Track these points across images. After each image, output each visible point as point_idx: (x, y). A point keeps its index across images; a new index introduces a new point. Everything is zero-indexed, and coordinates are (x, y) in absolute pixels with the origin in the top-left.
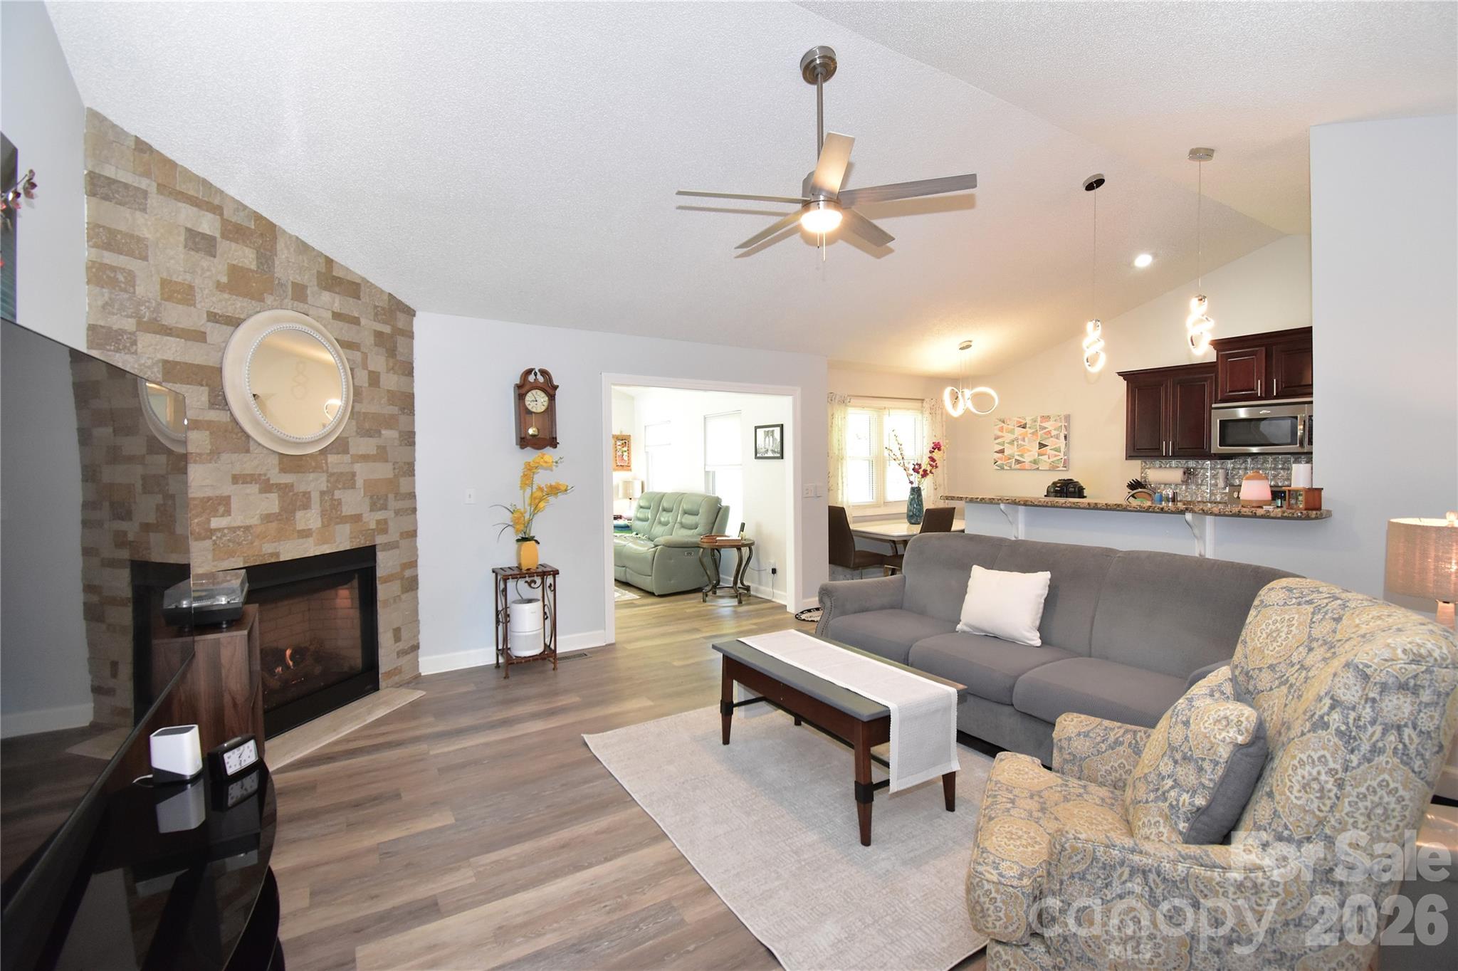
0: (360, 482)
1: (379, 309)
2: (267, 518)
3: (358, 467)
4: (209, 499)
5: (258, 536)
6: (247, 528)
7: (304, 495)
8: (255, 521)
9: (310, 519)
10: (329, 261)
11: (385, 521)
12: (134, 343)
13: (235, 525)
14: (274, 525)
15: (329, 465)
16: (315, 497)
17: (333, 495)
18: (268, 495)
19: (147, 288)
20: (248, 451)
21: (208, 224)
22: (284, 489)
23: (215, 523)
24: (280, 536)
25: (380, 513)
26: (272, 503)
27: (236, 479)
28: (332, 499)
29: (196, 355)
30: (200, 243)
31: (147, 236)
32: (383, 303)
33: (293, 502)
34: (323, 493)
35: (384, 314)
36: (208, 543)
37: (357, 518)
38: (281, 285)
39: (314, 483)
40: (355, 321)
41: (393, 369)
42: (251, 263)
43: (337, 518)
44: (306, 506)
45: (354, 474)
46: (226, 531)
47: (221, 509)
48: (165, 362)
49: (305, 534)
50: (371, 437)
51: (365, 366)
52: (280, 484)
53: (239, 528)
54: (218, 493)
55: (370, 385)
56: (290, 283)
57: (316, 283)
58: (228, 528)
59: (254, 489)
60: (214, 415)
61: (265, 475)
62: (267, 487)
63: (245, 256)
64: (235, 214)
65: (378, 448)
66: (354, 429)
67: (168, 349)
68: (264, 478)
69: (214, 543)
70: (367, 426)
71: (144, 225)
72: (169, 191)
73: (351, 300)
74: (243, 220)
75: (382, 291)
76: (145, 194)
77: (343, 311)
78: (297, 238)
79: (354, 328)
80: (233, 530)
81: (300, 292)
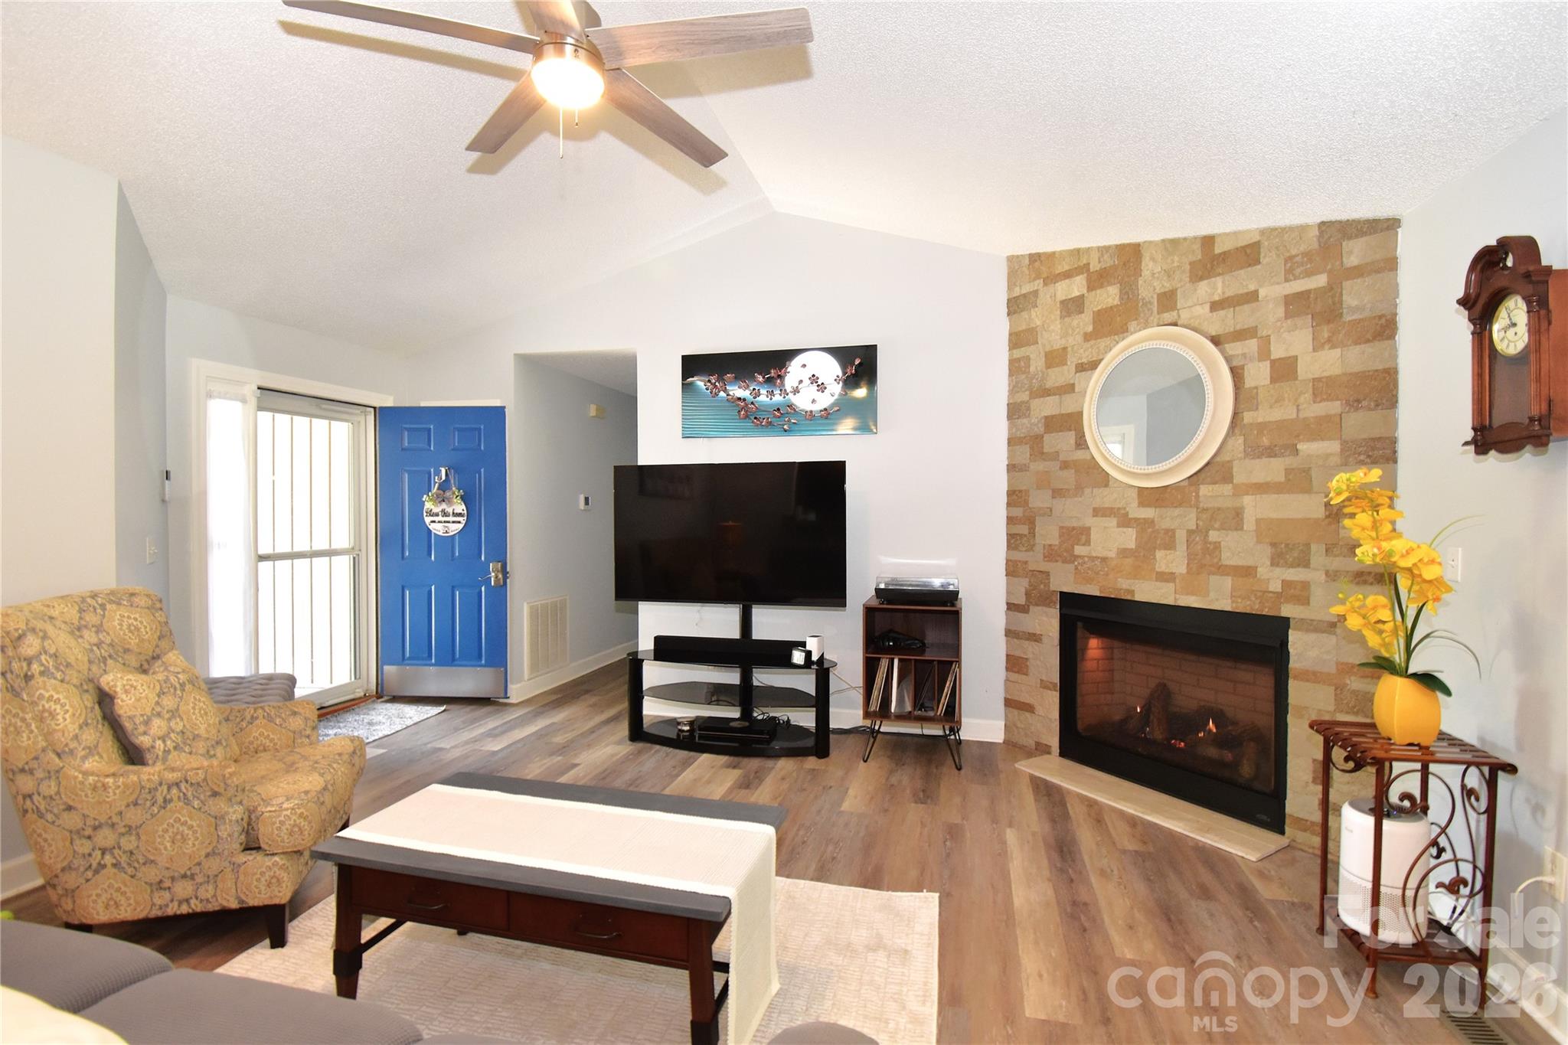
0: (1249, 524)
1: (1298, 259)
2: (1124, 553)
3: (1248, 501)
4: (1074, 528)
5: (1113, 570)
6: (1104, 560)
7: (1165, 534)
8: (1112, 554)
9: (1173, 561)
10: (1208, 241)
11: (1305, 585)
12: (1028, 409)
13: (1094, 555)
14: (1129, 561)
15: (1201, 499)
16: (1181, 536)
17: (1207, 535)
18: (1125, 529)
19: (1037, 364)
20: (1106, 486)
21: (1076, 287)
22: (1143, 525)
23: (1079, 550)
24: (1136, 574)
25: (1292, 570)
26: (1128, 538)
27: (1097, 512)
28: (1206, 542)
29: (1068, 405)
30: (1073, 306)
31: (1038, 323)
32: (1311, 241)
33: (1153, 539)
34: (1190, 532)
35: (1310, 261)
36: (1071, 567)
37: (1248, 572)
38: (1145, 304)
39: (1180, 520)
40: (1252, 297)
41: (1329, 340)
42: (1114, 300)
43: (1210, 566)
44: (1170, 545)
45: (1238, 514)
46: (1086, 559)
47: (1084, 538)
48: (1046, 418)
49: (1167, 577)
50: (1275, 456)
51: (1264, 353)
52: (1139, 519)
53: (1097, 558)
54: (1080, 524)
55: (1273, 380)
56: (1155, 296)
57: (1188, 279)
58: (1088, 557)
59: (1112, 522)
60: (1080, 455)
61: (1125, 508)
62: (1125, 521)
63: (1109, 296)
64: (1099, 262)
65: (1288, 471)
66: (1242, 448)
67: (1048, 407)
68: (1123, 512)
69: (1076, 569)
70: (1265, 441)
71: (1035, 317)
72: (1051, 279)
73: (1242, 272)
74: (1108, 261)
75: (1303, 229)
76: (1036, 293)
77: (1229, 293)
78: (1163, 241)
79: (1246, 307)
80: (1093, 559)
81: (1168, 300)
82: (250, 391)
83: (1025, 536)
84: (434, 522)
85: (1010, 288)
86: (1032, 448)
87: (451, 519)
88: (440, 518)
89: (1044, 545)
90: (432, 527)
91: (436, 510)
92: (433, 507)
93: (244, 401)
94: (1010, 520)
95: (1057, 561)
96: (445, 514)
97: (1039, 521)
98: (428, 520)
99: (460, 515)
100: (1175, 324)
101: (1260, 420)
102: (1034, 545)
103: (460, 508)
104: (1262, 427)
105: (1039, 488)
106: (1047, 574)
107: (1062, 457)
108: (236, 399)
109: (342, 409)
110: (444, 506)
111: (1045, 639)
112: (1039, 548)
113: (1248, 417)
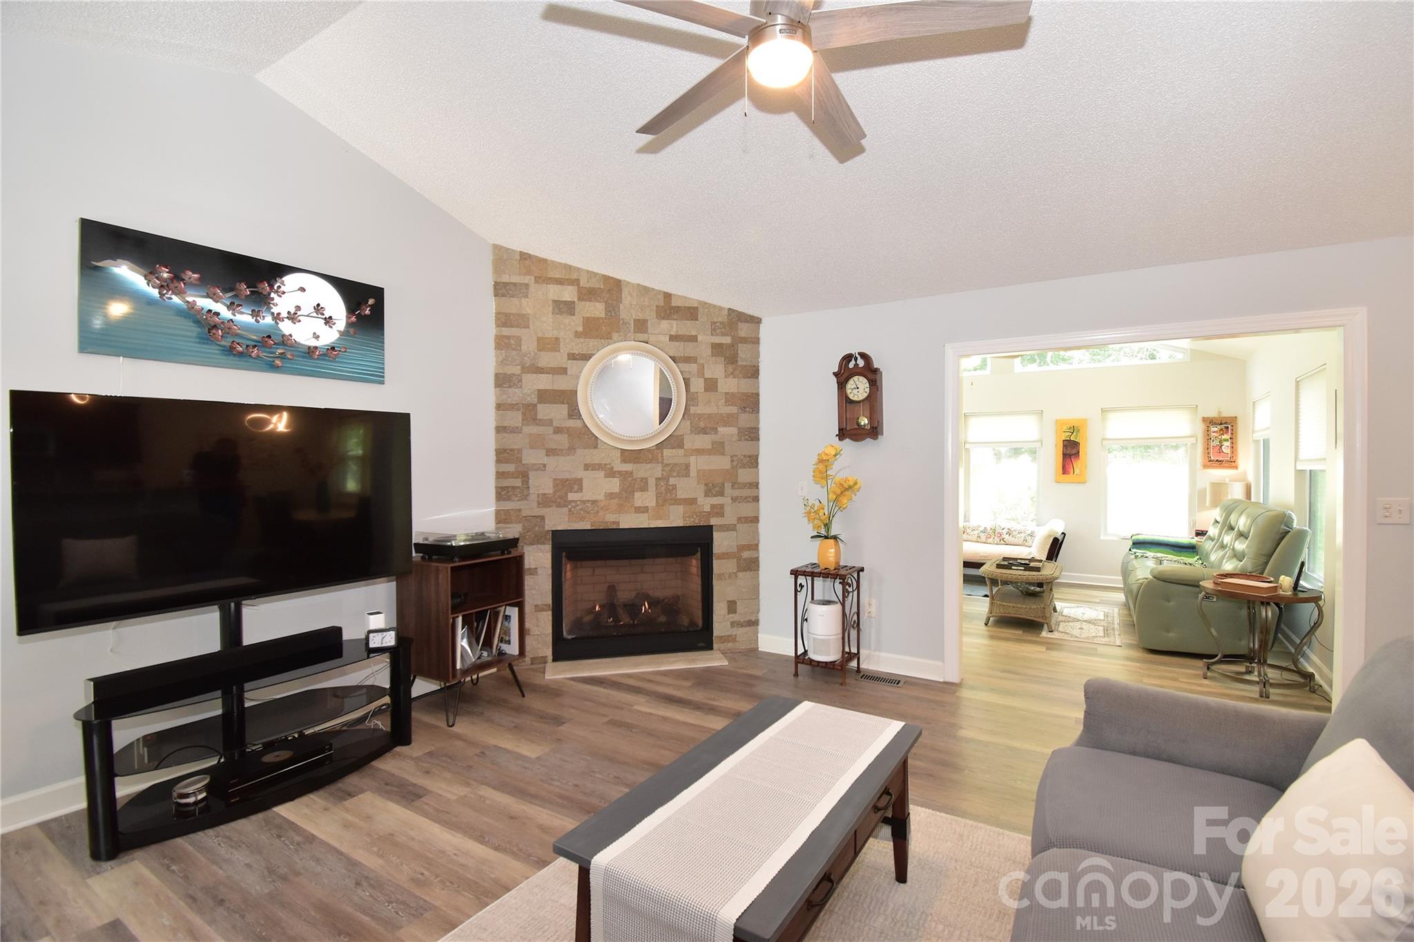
0: (693, 473)
1: (717, 324)
2: (610, 496)
3: (692, 459)
4: (567, 480)
5: (602, 509)
6: (594, 502)
7: (641, 481)
8: (601, 497)
9: (646, 499)
10: (668, 296)
11: (722, 506)
12: (520, 381)
13: (585, 499)
14: (615, 501)
15: (665, 458)
16: (652, 482)
17: (668, 481)
18: (611, 479)
19: (529, 345)
20: (596, 447)
21: (569, 294)
22: (624, 475)
23: (571, 496)
24: (621, 509)
25: (715, 498)
26: (614, 485)
27: (587, 467)
28: (667, 484)
29: (561, 384)
30: (563, 308)
31: (529, 311)
32: (723, 317)
33: (631, 485)
34: (658, 479)
35: (724, 327)
36: (565, 510)
37: (693, 501)
38: (625, 323)
39: (650, 472)
40: (693, 339)
41: (732, 373)
42: (601, 313)
43: (671, 500)
44: (644, 488)
45: (687, 466)
46: (579, 503)
47: (576, 487)
48: (539, 390)
49: (642, 510)
50: (707, 434)
51: (701, 373)
52: (622, 471)
53: (588, 501)
54: (573, 476)
55: (706, 390)
56: (632, 320)
57: (655, 316)
58: (580, 501)
59: (602, 474)
60: (572, 423)
61: (610, 464)
62: (611, 473)
63: (596, 309)
64: (588, 282)
65: (713, 443)
66: (689, 428)
67: (535, 383)
68: (609, 466)
69: (570, 510)
70: (702, 424)
71: (527, 306)
72: (543, 280)
73: (688, 322)
74: (595, 284)
75: (721, 309)
76: (527, 285)
77: (680, 333)
78: (638, 285)
79: (691, 344)
80: (584, 502)
81: (641, 326)
83: (518, 487)
85: (497, 273)
86: (524, 414)
89: (538, 495)
94: (500, 475)
95: (550, 506)
97: (532, 474)
100: (647, 343)
101: (699, 412)
102: (528, 495)
104: (700, 416)
105: (532, 447)
106: (542, 518)
107: (555, 424)
111: (540, 571)
112: (533, 497)
113: (693, 410)
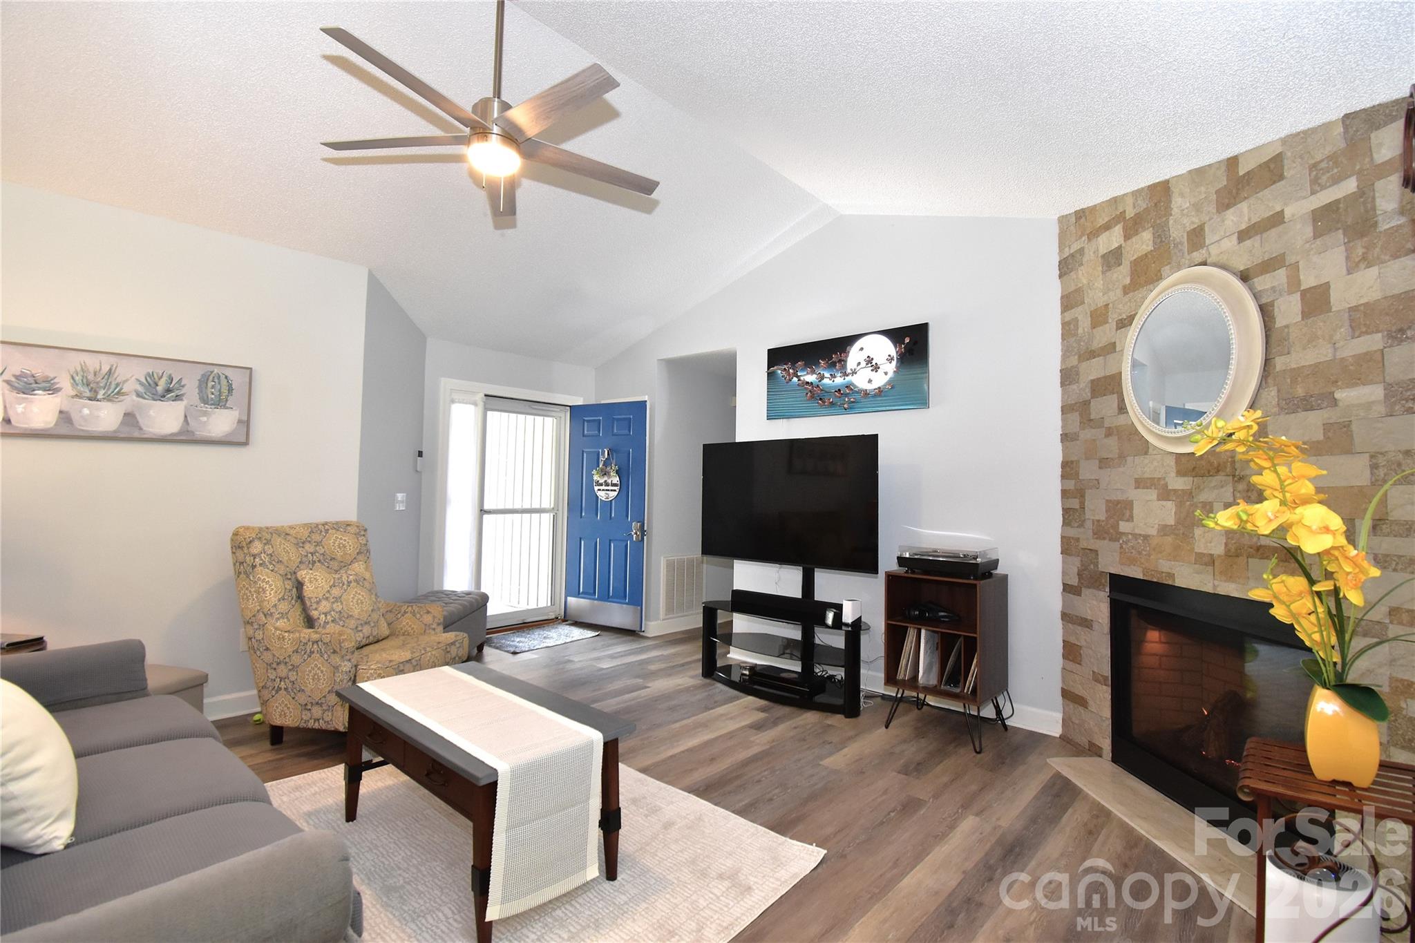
1: (1324, 164)
2: (1164, 530)
4: (1118, 502)
5: (1154, 550)
6: (1146, 538)
7: (1203, 507)
8: (1153, 532)
9: (1210, 540)
10: (1233, 162)
12: (1078, 374)
13: (1137, 532)
14: (1169, 539)
15: (1237, 465)
18: (1165, 503)
19: (1085, 324)
20: (1146, 453)
21: (1113, 238)
22: (1181, 497)
23: (1124, 527)
24: (1177, 554)
26: (1168, 513)
27: (1140, 483)
29: (1109, 367)
30: (1112, 259)
31: (1085, 281)
32: (1336, 141)
33: (1190, 514)
35: (1339, 164)
36: (1116, 545)
38: (1176, 246)
39: (1216, 491)
40: (1277, 219)
41: (1364, 258)
42: (1148, 245)
43: (1249, 546)
46: (1130, 536)
47: (1127, 514)
48: (1092, 381)
49: (1206, 560)
50: (1312, 409)
51: (1294, 282)
52: (1177, 490)
53: (1140, 535)
54: (1124, 498)
55: (1305, 315)
56: (1185, 235)
57: (1215, 211)
58: (1131, 534)
59: (1152, 494)
60: (1121, 420)
61: (1164, 478)
62: (1165, 494)
63: (1144, 242)
64: (1135, 207)
65: (1327, 427)
66: (1275, 402)
67: (1094, 370)
68: (1162, 482)
69: (1121, 547)
70: (1300, 391)
71: (1082, 276)
72: (1094, 234)
73: (1266, 192)
74: (1142, 204)
75: (1327, 126)
76: (1081, 251)
77: (1255, 219)
78: (1190, 172)
79: (1273, 233)
80: (1136, 536)
81: (1197, 237)
82: (480, 397)
83: (1076, 510)
84: (599, 490)
85: (1061, 250)
86: (1081, 415)
87: (610, 488)
88: (603, 487)
89: (1093, 520)
90: (599, 493)
91: (602, 481)
92: (599, 479)
93: (475, 404)
94: (1065, 494)
95: (1104, 539)
96: (607, 485)
97: (1088, 493)
98: (596, 488)
99: (615, 485)
100: (1204, 264)
101: (1294, 366)
102: (1084, 520)
103: (616, 480)
104: (1296, 374)
105: (1087, 459)
106: (1096, 552)
107: (1107, 424)
108: (470, 403)
109: (544, 408)
110: (606, 478)
111: (1096, 626)
112: (1089, 524)
113: (1280, 363)
